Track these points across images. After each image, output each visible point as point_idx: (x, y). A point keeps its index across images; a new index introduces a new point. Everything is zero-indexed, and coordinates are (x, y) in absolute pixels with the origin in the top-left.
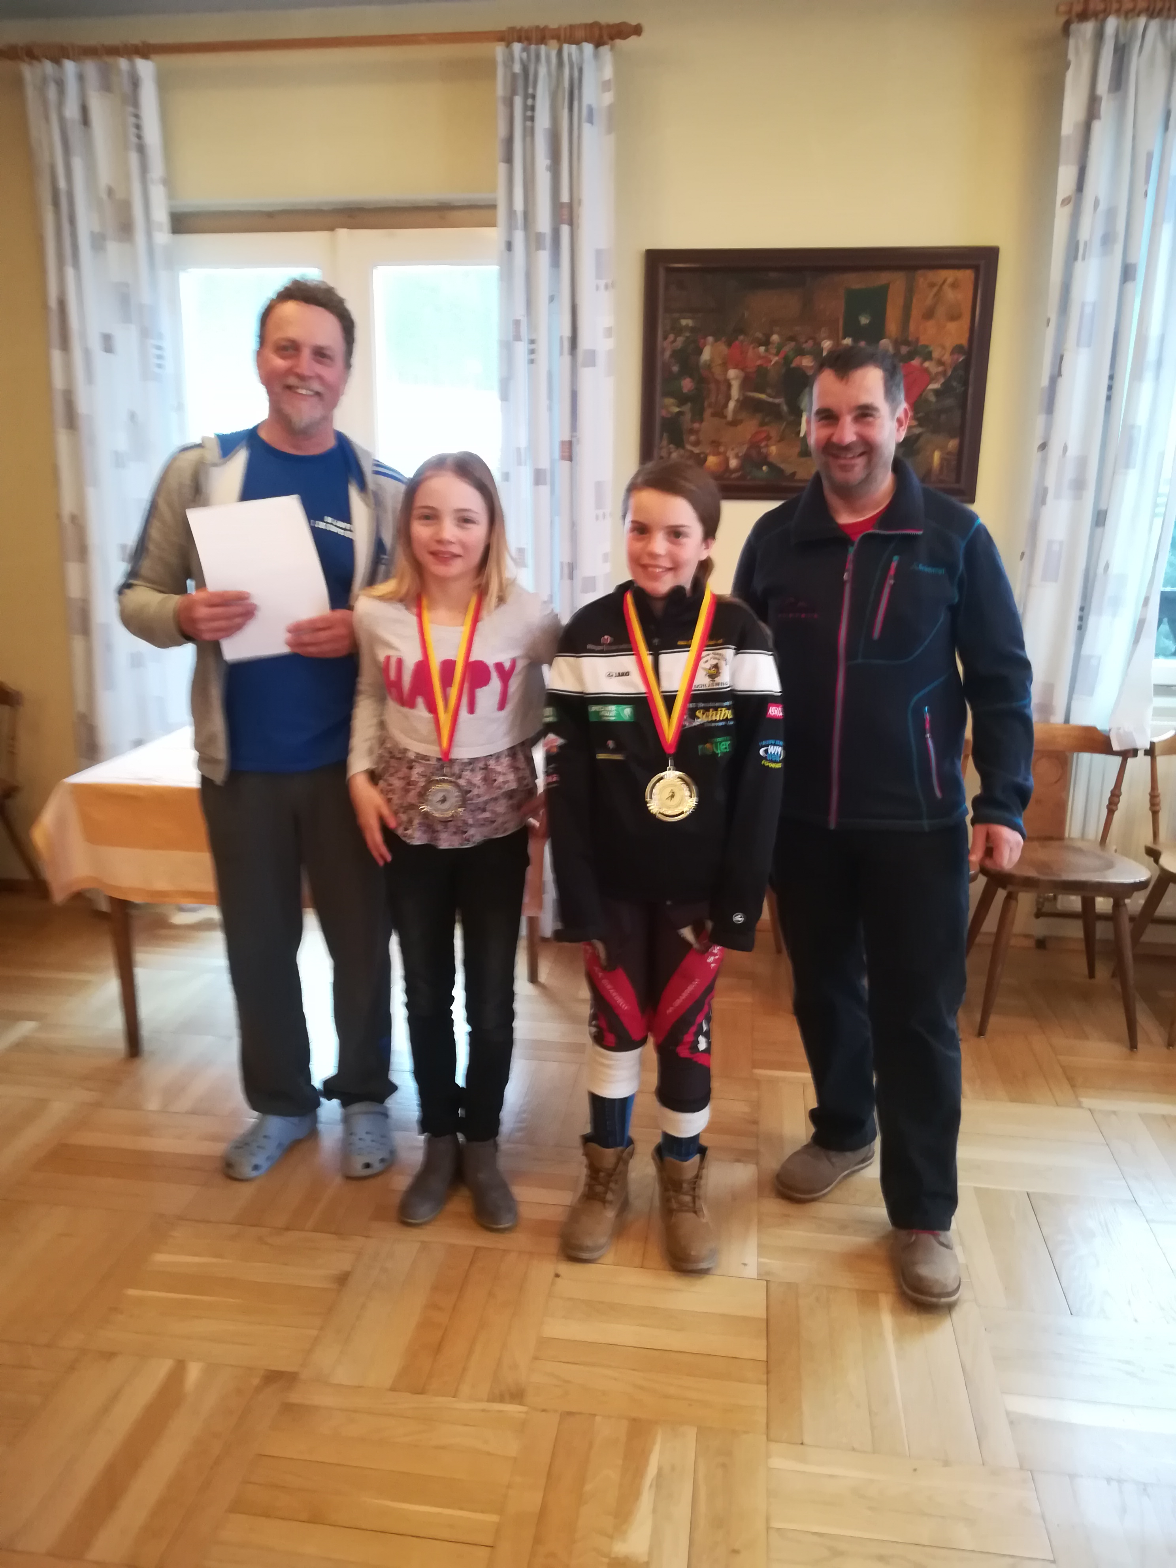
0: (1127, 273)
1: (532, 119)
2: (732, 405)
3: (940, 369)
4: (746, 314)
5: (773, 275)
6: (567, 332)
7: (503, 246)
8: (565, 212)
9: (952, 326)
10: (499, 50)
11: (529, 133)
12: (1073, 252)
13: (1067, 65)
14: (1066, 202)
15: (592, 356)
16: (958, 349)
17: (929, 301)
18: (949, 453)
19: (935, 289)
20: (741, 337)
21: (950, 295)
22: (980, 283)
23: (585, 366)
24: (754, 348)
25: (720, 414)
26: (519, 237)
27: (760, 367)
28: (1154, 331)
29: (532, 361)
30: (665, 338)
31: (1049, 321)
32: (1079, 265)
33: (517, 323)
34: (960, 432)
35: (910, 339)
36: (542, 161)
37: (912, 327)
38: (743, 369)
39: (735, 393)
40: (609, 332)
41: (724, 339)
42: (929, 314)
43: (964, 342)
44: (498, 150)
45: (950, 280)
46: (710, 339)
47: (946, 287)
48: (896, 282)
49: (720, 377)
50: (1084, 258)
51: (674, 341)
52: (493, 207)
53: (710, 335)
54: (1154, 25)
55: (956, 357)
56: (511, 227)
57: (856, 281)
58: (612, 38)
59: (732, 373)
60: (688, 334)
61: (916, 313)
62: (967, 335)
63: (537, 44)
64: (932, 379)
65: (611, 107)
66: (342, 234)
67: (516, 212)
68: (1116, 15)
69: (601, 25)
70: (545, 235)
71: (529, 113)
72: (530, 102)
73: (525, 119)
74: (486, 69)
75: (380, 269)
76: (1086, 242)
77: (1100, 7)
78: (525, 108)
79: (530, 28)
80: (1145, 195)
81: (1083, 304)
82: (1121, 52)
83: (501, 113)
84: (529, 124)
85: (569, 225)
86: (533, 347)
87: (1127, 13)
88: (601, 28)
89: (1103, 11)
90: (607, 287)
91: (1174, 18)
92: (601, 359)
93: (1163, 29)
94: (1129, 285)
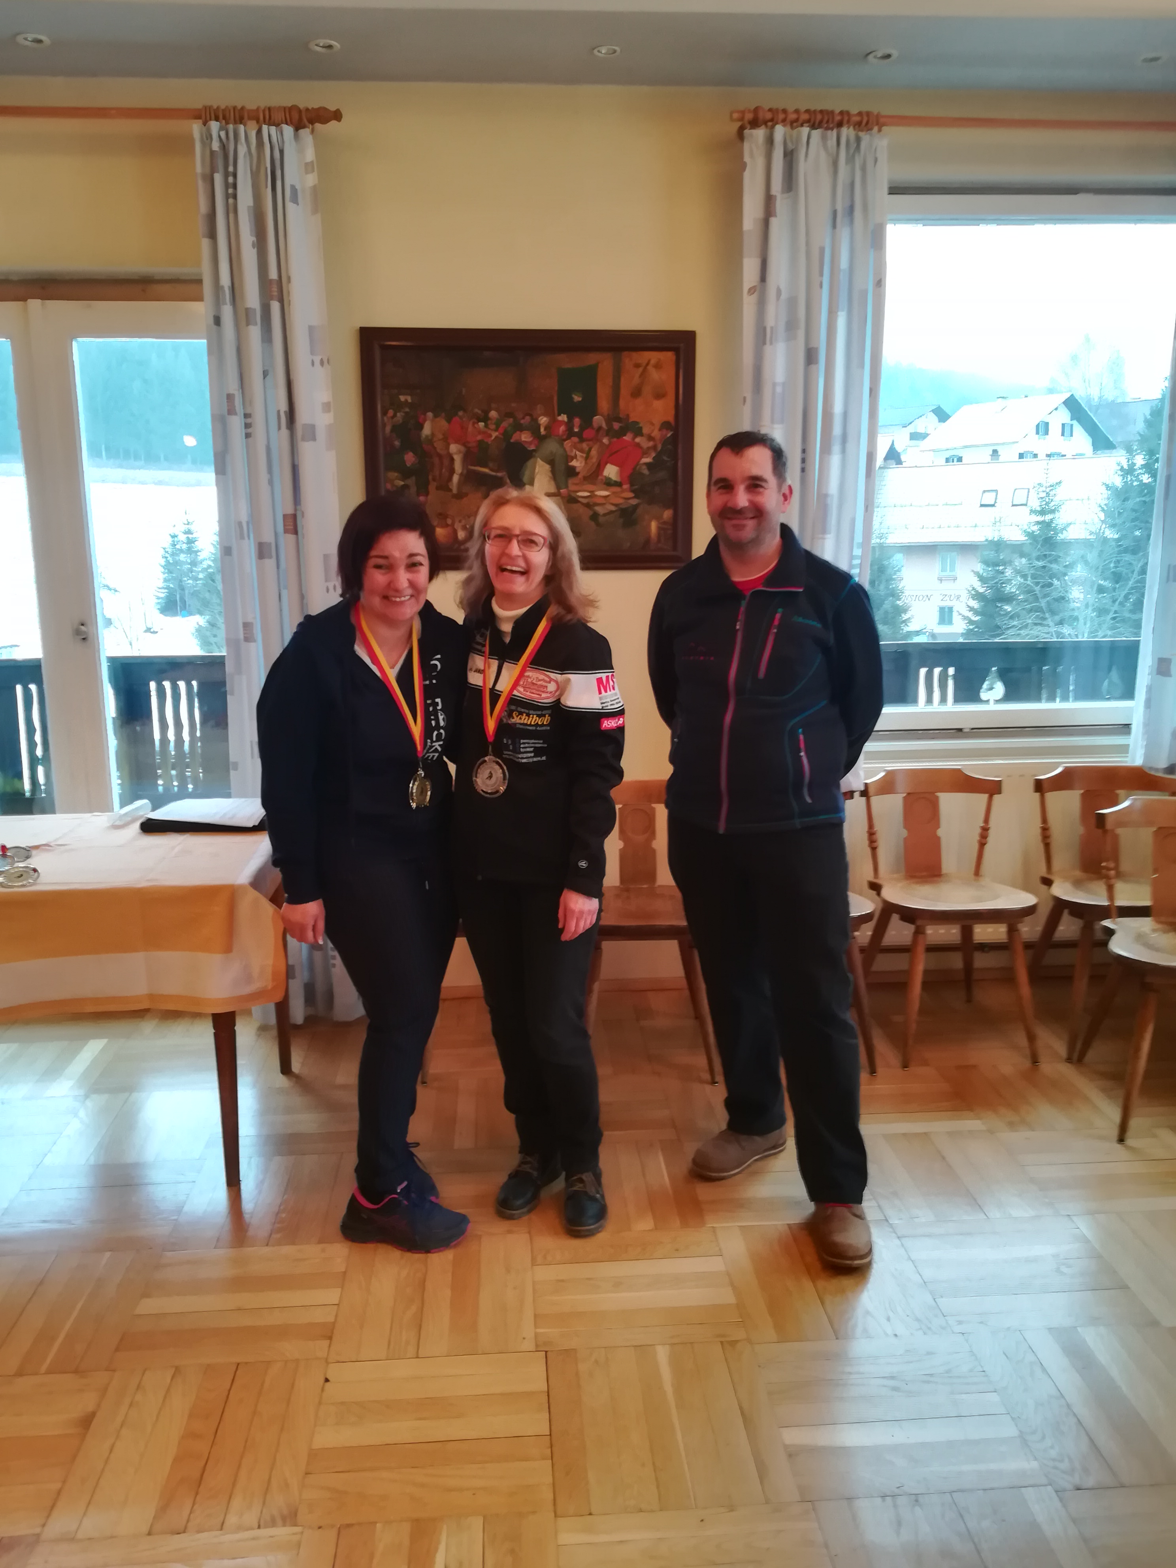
0: (811, 357)
1: (235, 197)
2: (456, 478)
3: (651, 444)
4: (464, 391)
5: (487, 354)
6: (283, 407)
7: (211, 321)
8: (275, 289)
9: (658, 404)
10: (196, 128)
11: (232, 210)
12: (762, 337)
13: (744, 166)
14: (752, 291)
15: (311, 433)
16: (665, 425)
17: (636, 380)
18: (665, 523)
19: (641, 369)
20: (461, 413)
21: (655, 375)
22: (681, 365)
23: (303, 439)
24: (474, 424)
25: (444, 486)
26: (227, 312)
27: (480, 442)
28: (838, 408)
29: (248, 436)
30: (385, 413)
31: (745, 399)
32: (768, 348)
33: (230, 397)
34: (673, 503)
35: (621, 416)
36: (247, 238)
37: (622, 403)
38: (464, 445)
39: (458, 466)
40: (327, 407)
41: (443, 414)
42: (637, 393)
43: (671, 418)
44: (201, 226)
45: (653, 362)
46: (430, 415)
47: (650, 367)
48: (605, 363)
49: (443, 452)
50: (771, 343)
51: (395, 416)
52: (199, 282)
53: (429, 411)
54: (816, 134)
55: (664, 432)
56: (218, 301)
57: (567, 361)
58: (312, 122)
59: (454, 448)
60: (407, 410)
61: (624, 392)
62: (673, 412)
63: (235, 123)
64: (645, 453)
65: (315, 189)
66: (34, 304)
67: (223, 287)
68: (782, 124)
69: (299, 108)
70: (255, 310)
71: (231, 191)
72: (231, 180)
73: (227, 196)
74: (184, 145)
75: (79, 339)
76: (772, 328)
77: (769, 116)
78: (227, 185)
79: (227, 107)
80: (821, 286)
81: (774, 385)
82: (790, 156)
83: (201, 186)
84: (231, 201)
85: (279, 302)
86: (249, 421)
87: (792, 123)
88: (300, 111)
89: (772, 120)
90: (322, 363)
91: (832, 129)
92: (321, 434)
93: (824, 138)
94: (813, 367)
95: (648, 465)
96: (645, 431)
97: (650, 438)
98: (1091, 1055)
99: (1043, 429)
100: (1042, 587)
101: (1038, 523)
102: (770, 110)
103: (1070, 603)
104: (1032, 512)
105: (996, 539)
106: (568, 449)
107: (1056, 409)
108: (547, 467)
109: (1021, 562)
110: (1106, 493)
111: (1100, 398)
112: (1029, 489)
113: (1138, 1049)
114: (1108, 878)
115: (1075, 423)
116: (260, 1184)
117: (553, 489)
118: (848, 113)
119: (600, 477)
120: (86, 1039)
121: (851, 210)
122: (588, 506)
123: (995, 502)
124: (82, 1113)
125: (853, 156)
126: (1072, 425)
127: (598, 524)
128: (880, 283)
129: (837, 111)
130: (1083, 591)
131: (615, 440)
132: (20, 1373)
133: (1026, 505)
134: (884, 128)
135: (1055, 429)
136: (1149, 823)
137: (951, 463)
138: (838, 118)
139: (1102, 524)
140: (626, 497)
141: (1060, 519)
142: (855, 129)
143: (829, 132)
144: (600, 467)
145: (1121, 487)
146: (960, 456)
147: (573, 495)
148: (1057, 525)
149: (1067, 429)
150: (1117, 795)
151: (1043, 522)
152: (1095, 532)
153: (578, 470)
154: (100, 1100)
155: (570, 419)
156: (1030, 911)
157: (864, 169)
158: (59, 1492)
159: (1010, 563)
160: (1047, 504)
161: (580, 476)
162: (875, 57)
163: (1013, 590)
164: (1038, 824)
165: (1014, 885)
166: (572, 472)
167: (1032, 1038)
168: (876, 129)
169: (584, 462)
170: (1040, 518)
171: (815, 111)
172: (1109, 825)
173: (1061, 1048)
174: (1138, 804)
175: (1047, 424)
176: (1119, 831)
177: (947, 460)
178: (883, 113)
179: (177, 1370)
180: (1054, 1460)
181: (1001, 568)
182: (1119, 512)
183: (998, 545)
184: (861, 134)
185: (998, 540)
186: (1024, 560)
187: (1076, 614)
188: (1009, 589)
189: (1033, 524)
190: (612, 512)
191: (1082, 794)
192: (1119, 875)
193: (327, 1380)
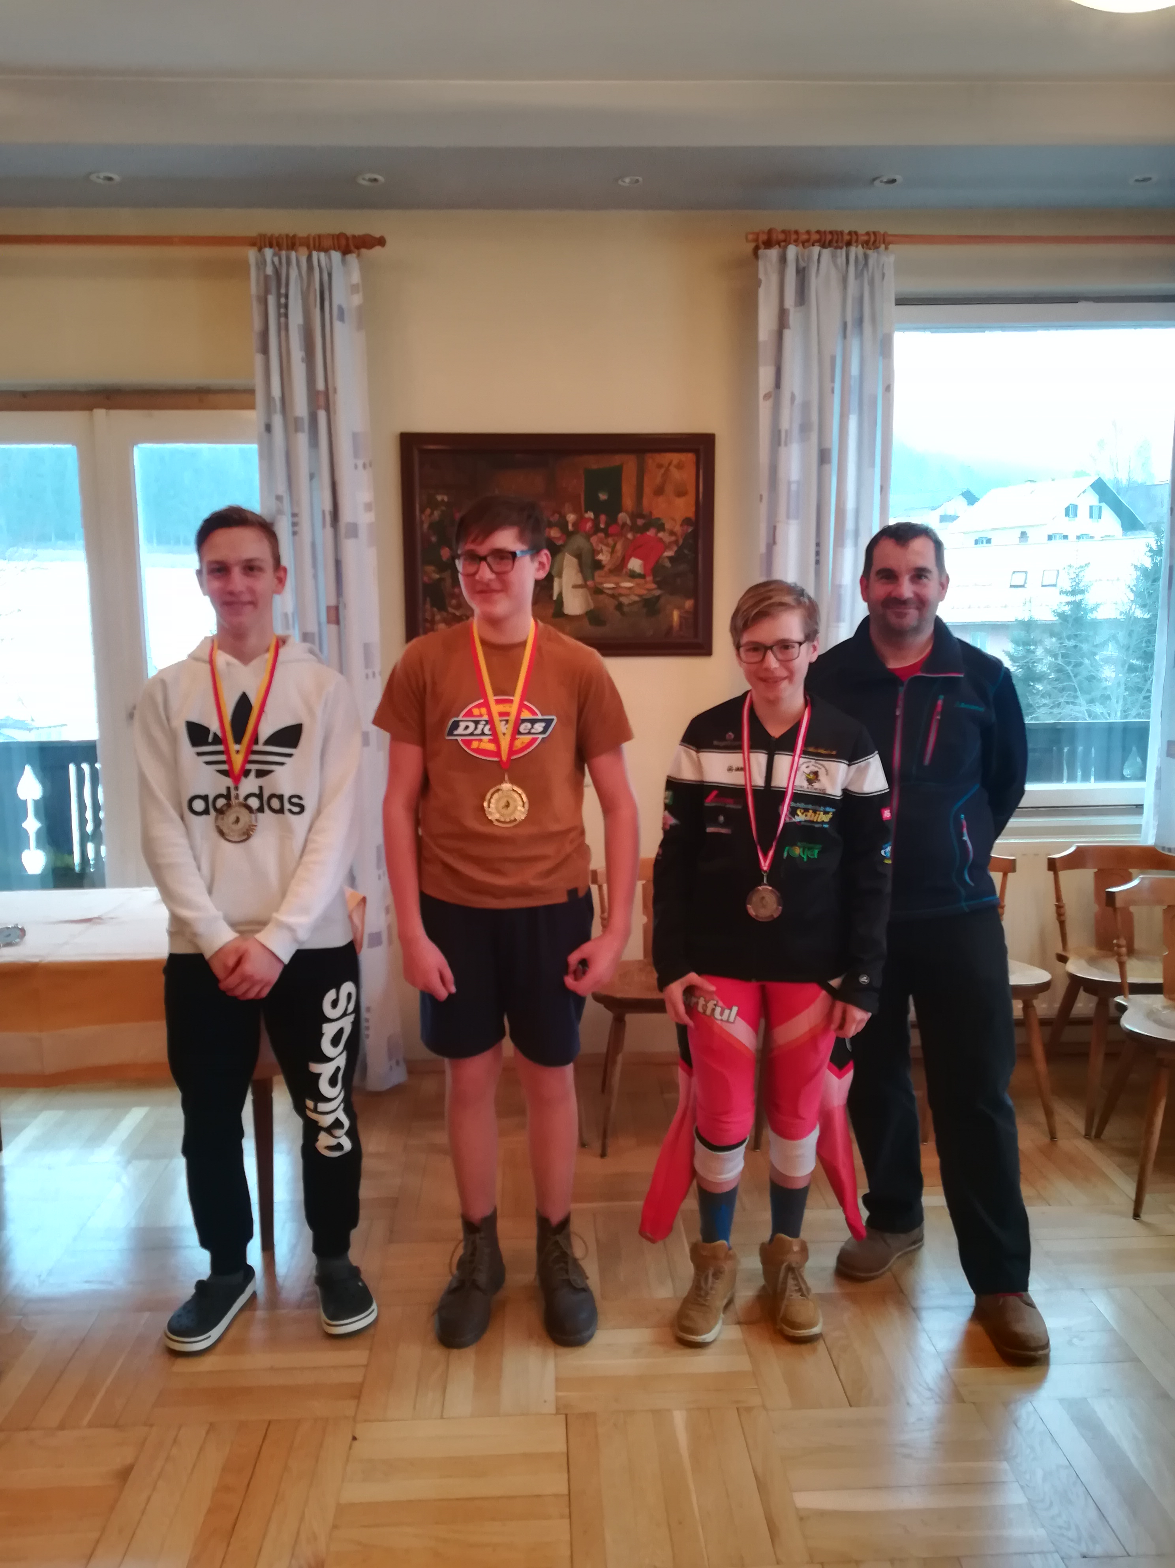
0: (823, 457)
1: (286, 316)
3: (673, 538)
5: (519, 456)
6: (328, 506)
7: (263, 428)
8: (321, 398)
9: (680, 502)
10: (252, 254)
11: (283, 328)
12: (777, 439)
13: (758, 283)
14: (767, 396)
15: (353, 530)
16: (686, 521)
17: (658, 480)
18: (687, 612)
19: (662, 471)
21: (676, 475)
22: (701, 466)
23: (346, 537)
26: (277, 421)
28: (850, 504)
29: (295, 533)
30: (422, 511)
31: (761, 496)
32: (783, 449)
33: (279, 498)
34: (693, 593)
35: (645, 513)
36: (297, 354)
37: (645, 501)
40: (368, 507)
42: (659, 491)
43: (691, 514)
44: (254, 342)
45: (675, 462)
47: (672, 468)
48: (629, 464)
50: (786, 445)
51: (432, 513)
52: (252, 392)
54: (827, 253)
55: (685, 527)
56: (269, 411)
57: (594, 463)
58: (358, 247)
60: (443, 508)
61: (647, 491)
62: (693, 509)
63: (288, 249)
64: (667, 547)
65: (360, 308)
66: (100, 414)
67: (273, 398)
68: (795, 243)
69: (347, 236)
70: (302, 419)
71: (282, 311)
72: (283, 300)
73: (279, 315)
74: (240, 269)
75: (141, 446)
76: (786, 431)
77: (781, 237)
78: (279, 306)
79: (280, 235)
80: (833, 391)
81: (789, 483)
82: (802, 273)
83: (256, 309)
84: (283, 320)
85: (326, 411)
86: (296, 519)
87: (803, 243)
88: (347, 238)
89: (784, 241)
90: (364, 466)
91: (841, 248)
92: (363, 532)
93: (834, 257)
94: (826, 467)
95: (671, 559)
96: (667, 526)
97: (672, 533)
98: (1109, 1131)
99: (1071, 511)
100: (1075, 666)
101: (1068, 603)
102: (783, 232)
103: (1101, 682)
104: (1062, 592)
105: (1026, 619)
106: (594, 545)
107: (1084, 492)
108: (575, 561)
109: (1051, 642)
110: (1136, 574)
111: (1129, 480)
112: (1058, 571)
113: (1150, 1124)
114: (1119, 955)
115: (1104, 505)
116: (293, 1248)
117: (580, 581)
118: (856, 233)
119: (624, 571)
120: (129, 1106)
121: (860, 321)
122: (613, 596)
123: (1025, 582)
124: (125, 1179)
125: (862, 270)
126: (1100, 508)
127: (623, 614)
128: (888, 388)
129: (846, 231)
130: (1114, 670)
131: (639, 535)
132: (62, 1427)
133: (1055, 585)
134: (891, 246)
135: (1083, 511)
136: (1159, 902)
137: (981, 545)
138: (847, 238)
139: (1132, 604)
140: (650, 587)
141: (1089, 600)
142: (863, 247)
143: (839, 251)
144: (624, 561)
145: (1150, 568)
146: (989, 537)
147: (599, 586)
148: (1086, 605)
149: (1096, 513)
150: (1131, 874)
151: (1075, 601)
152: (1125, 612)
153: (604, 563)
154: (142, 1165)
155: (597, 516)
156: (1044, 987)
157: (872, 283)
158: (98, 1541)
159: (1041, 642)
160: (1078, 584)
161: (606, 569)
162: (881, 182)
163: (1045, 669)
164: (1054, 902)
165: (1031, 963)
166: (598, 565)
167: (1049, 1113)
168: (883, 246)
169: (609, 555)
170: (1070, 598)
171: (825, 232)
172: (1119, 903)
173: (1080, 1125)
174: (1146, 882)
175: (1076, 507)
176: (1132, 909)
177: (976, 542)
178: (890, 232)
179: (212, 1427)
180: (1060, 1527)
181: (1032, 647)
182: (1149, 592)
183: (1028, 625)
184: (869, 252)
185: (1029, 620)
186: (1054, 640)
187: (1108, 693)
188: (1042, 668)
189: (1065, 604)
190: (635, 602)
191: (1095, 873)
192: (1131, 952)
193: (354, 1438)
